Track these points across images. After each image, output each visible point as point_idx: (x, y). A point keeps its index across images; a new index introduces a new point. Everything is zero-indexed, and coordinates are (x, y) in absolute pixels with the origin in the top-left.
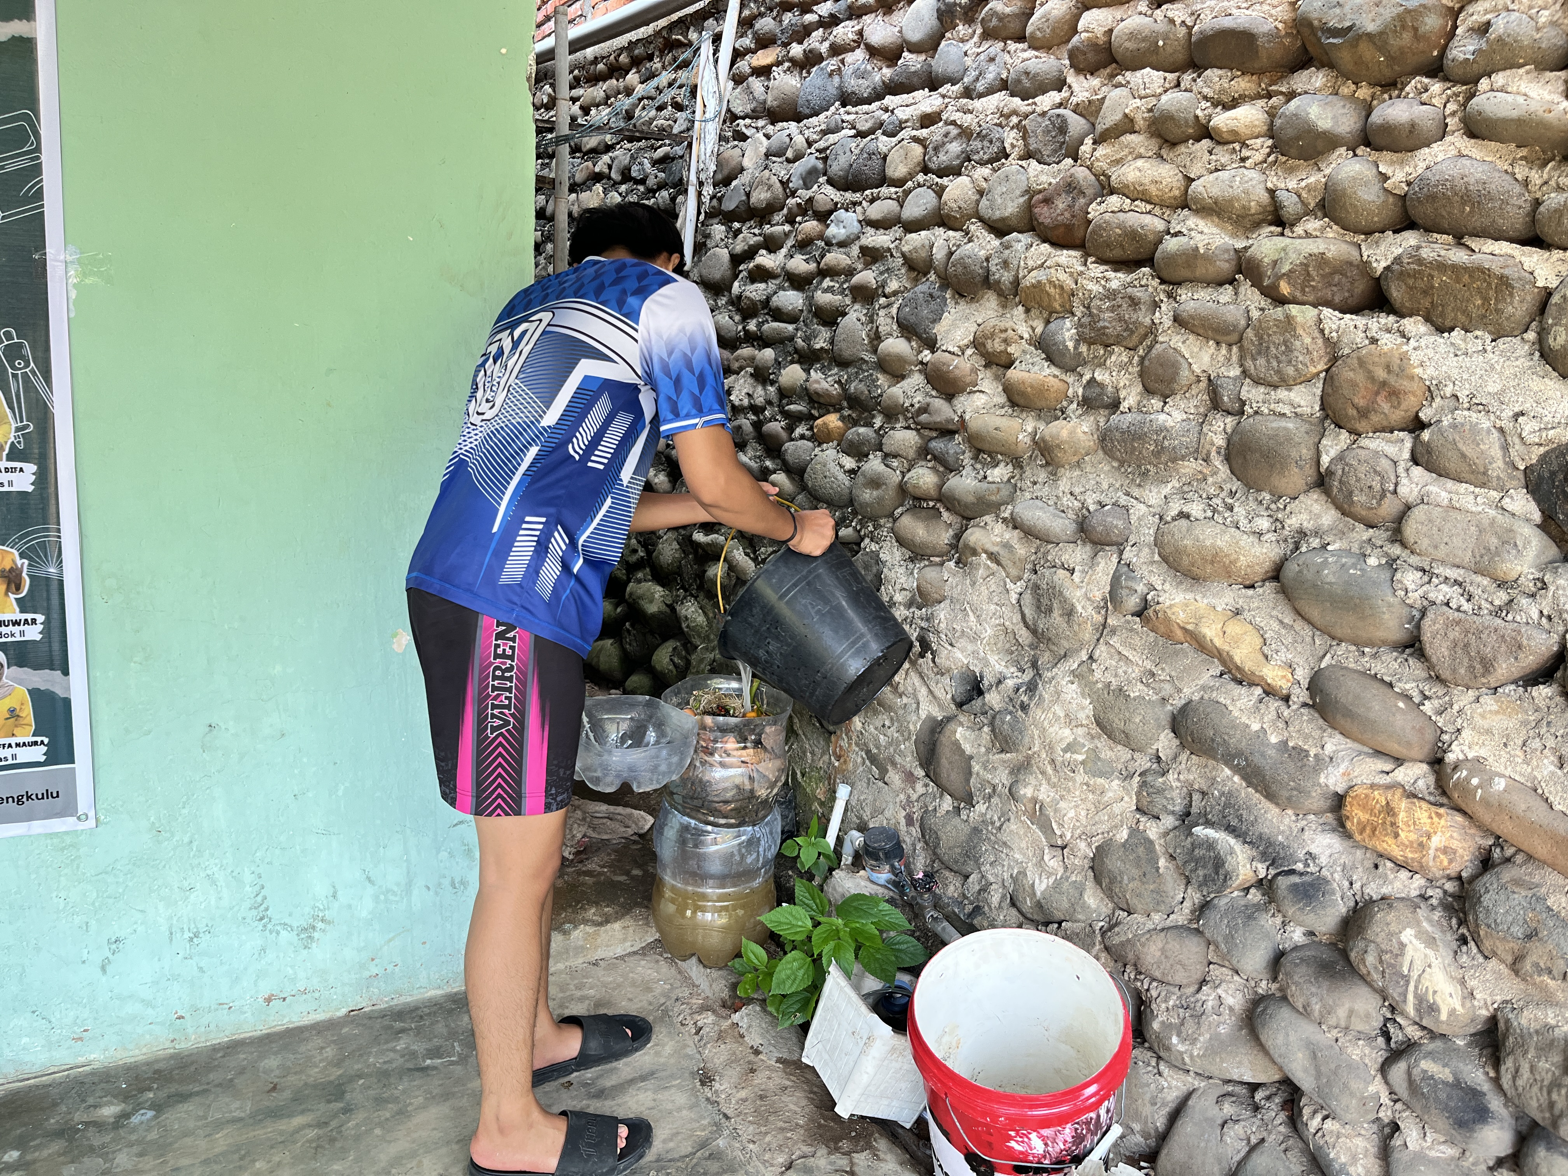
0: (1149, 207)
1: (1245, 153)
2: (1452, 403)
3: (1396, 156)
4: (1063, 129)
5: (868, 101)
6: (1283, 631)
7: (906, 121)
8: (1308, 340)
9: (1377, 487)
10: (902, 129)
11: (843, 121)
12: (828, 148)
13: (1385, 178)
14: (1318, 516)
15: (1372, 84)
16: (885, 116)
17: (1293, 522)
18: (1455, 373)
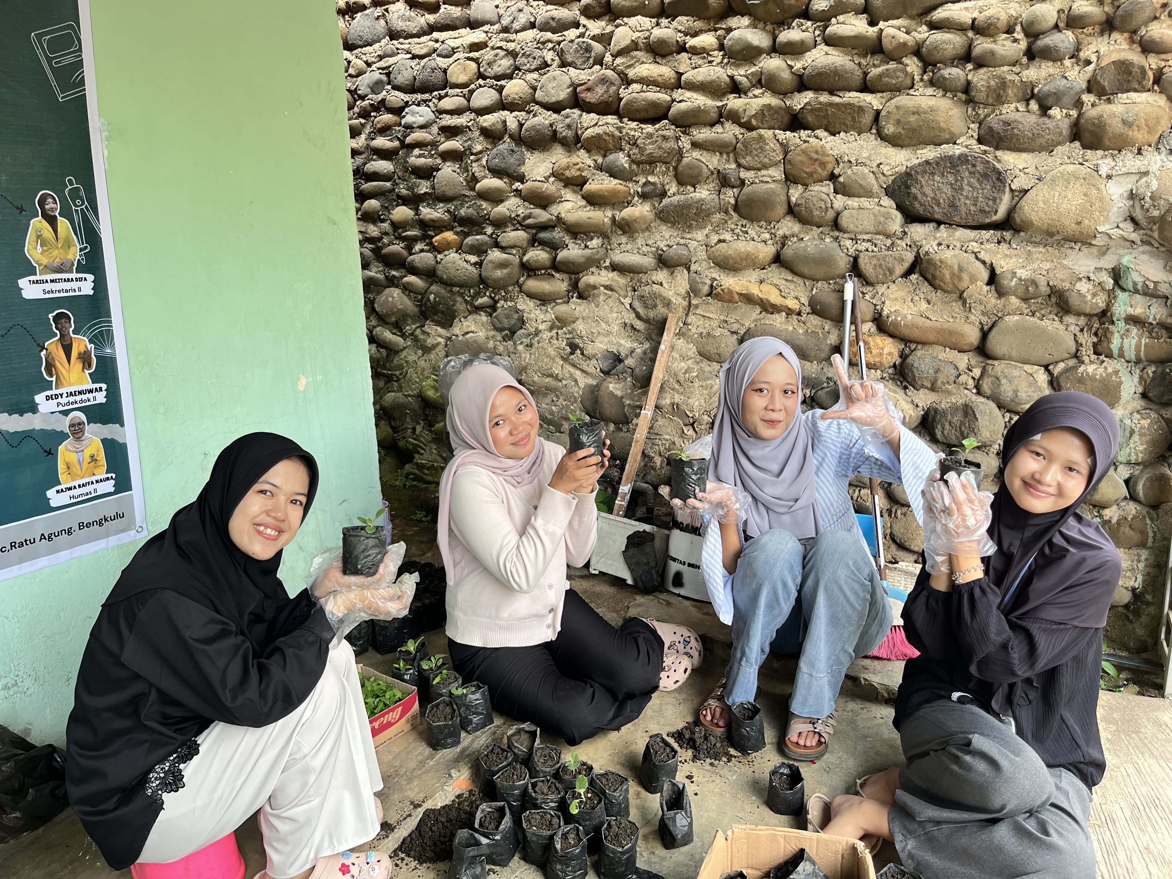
0: (658, 89)
1: (710, 59)
2: (848, 165)
3: (793, 57)
4: (588, 49)
5: (418, 35)
6: (788, 284)
7: (458, 48)
8: (772, 145)
9: (823, 206)
10: (455, 53)
11: (397, 49)
12: (390, 66)
13: (791, 67)
14: (791, 228)
15: (772, 24)
16: (437, 45)
17: (781, 233)
18: (847, 152)
